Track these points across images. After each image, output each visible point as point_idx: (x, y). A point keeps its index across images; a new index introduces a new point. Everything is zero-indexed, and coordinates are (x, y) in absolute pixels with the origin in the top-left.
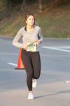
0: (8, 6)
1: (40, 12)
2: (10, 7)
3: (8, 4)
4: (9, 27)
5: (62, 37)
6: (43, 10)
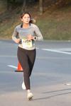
0: (8, 9)
1: (41, 14)
4: (8, 30)
5: (63, 39)
6: (44, 12)
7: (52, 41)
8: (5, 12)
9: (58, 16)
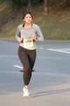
1: (46, 14)
2: (15, 9)
3: (14, 6)
6: (48, 12)
7: (57, 41)
8: (11, 12)
9: (63, 16)
